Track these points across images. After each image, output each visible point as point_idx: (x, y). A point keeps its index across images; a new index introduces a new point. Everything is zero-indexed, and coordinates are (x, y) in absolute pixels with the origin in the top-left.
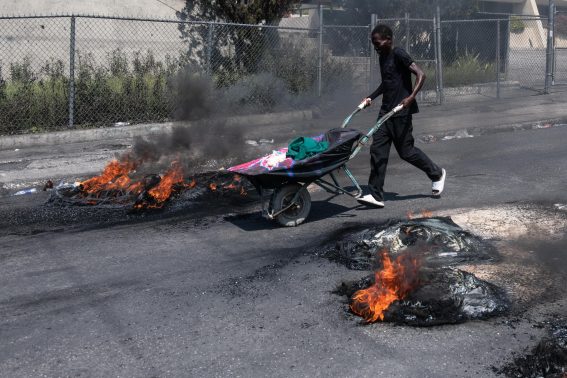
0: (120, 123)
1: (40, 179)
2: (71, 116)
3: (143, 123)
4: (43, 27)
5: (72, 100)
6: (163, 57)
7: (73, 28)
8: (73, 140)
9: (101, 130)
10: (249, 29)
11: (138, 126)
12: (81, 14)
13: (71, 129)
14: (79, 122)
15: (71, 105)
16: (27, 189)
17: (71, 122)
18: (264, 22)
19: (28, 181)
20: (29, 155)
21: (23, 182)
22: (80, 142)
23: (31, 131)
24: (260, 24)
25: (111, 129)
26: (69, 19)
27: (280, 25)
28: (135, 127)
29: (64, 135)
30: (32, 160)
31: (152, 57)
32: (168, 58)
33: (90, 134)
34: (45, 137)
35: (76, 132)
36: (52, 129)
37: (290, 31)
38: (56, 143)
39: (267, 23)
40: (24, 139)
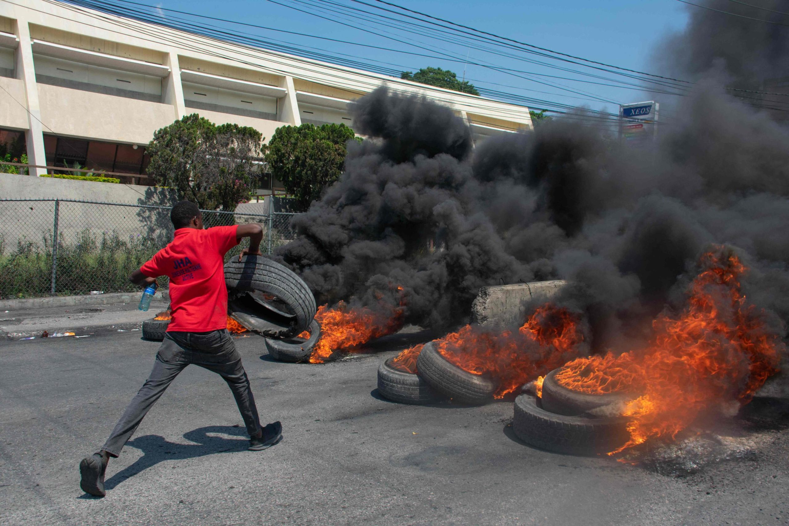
0: (95, 292)
1: (37, 330)
2: (53, 285)
3: (115, 292)
4: (32, 209)
5: (54, 271)
6: (128, 238)
7: (57, 210)
8: (54, 305)
9: (79, 297)
10: (208, 215)
11: (112, 294)
12: (64, 199)
13: (53, 296)
14: (59, 291)
15: (54, 276)
16: (27, 337)
17: (53, 290)
18: (221, 207)
19: (27, 332)
20: (20, 315)
21: (24, 332)
22: (61, 306)
23: (18, 297)
24: (218, 210)
25: (88, 296)
26: (54, 203)
27: (236, 212)
28: (107, 295)
29: (47, 300)
30: (24, 319)
31: (117, 238)
32: (132, 238)
33: (70, 300)
34: (31, 301)
35: (58, 298)
36: (36, 295)
37: (246, 217)
38: (41, 307)
39: (223, 210)
40: (13, 303)
